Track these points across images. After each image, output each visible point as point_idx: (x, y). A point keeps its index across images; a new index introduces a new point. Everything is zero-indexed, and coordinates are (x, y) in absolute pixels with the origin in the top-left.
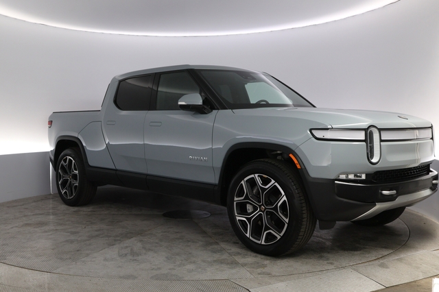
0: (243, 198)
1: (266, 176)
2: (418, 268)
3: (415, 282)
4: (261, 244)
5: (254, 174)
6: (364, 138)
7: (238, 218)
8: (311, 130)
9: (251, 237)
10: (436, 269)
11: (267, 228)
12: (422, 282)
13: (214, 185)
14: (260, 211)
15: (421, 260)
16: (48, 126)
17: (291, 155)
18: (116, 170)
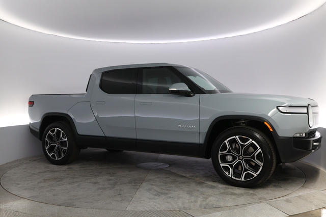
0: (226, 152)
1: (245, 137)
2: (311, 202)
3: (309, 212)
4: (241, 181)
5: (235, 136)
6: (306, 112)
7: (222, 165)
8: (277, 107)
9: (233, 177)
10: (324, 203)
11: (246, 170)
12: (314, 212)
13: (199, 144)
14: (239, 159)
15: (314, 197)
16: (28, 105)
17: (265, 123)
18: (106, 137)
